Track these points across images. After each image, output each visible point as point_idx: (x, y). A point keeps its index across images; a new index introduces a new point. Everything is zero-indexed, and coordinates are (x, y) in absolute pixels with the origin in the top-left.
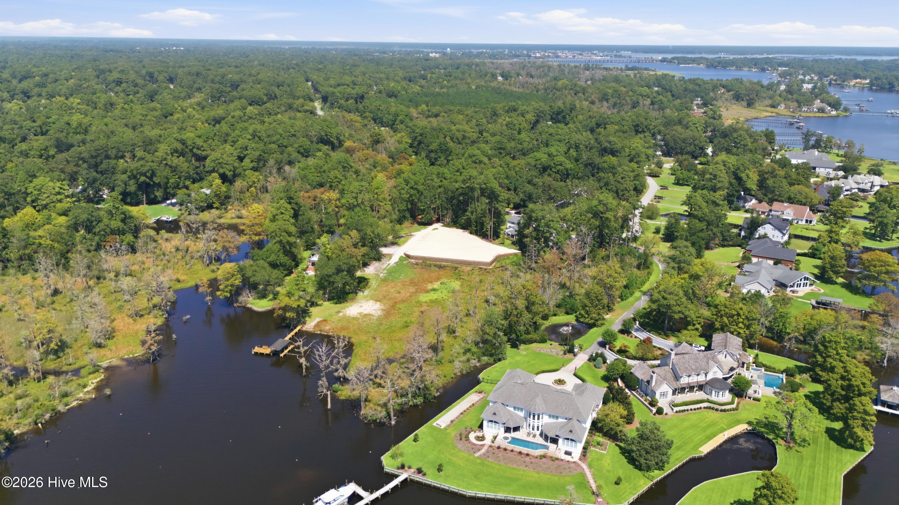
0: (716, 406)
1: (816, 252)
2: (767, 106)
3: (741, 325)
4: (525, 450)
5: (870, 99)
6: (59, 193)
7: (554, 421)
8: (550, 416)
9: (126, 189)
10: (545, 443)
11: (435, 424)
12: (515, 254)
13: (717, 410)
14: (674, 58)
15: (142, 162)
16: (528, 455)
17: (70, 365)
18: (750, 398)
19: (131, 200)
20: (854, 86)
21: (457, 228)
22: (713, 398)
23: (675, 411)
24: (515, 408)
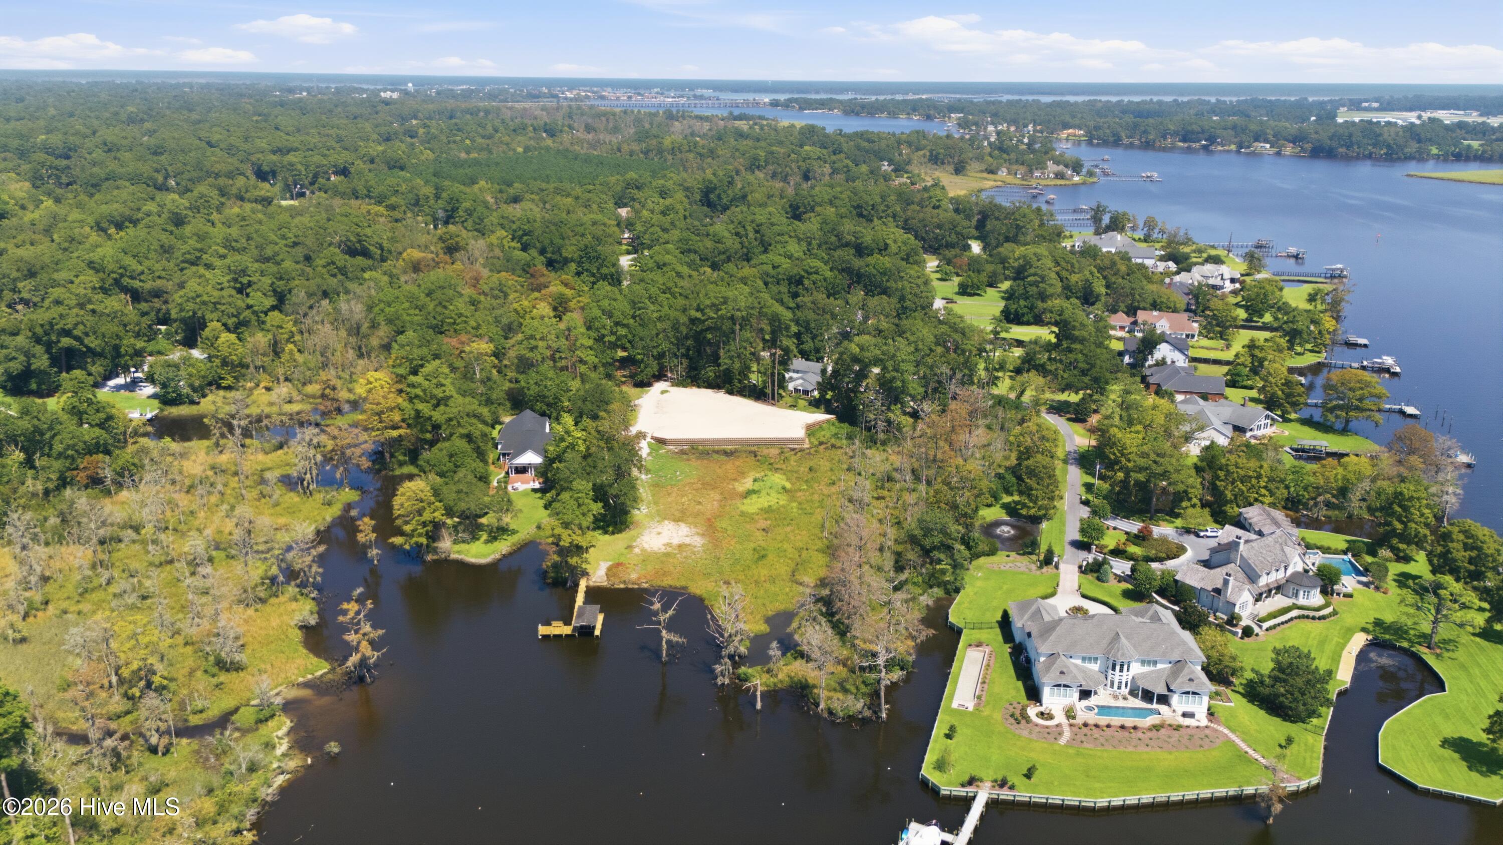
0: (1311, 614)
1: (1238, 378)
2: (982, 171)
3: (1263, 491)
4: (1129, 722)
5: (1106, 157)
7: (1152, 668)
8: (1143, 662)
9: (30, 365)
10: (1149, 706)
11: (955, 705)
12: (828, 421)
13: (1313, 618)
14: (790, 101)
15: (61, 309)
16: (1135, 728)
17: (201, 712)
18: (1338, 594)
19: (39, 384)
20: (1067, 140)
21: (699, 387)
22: (1301, 601)
23: (1264, 628)
24: (1084, 659)
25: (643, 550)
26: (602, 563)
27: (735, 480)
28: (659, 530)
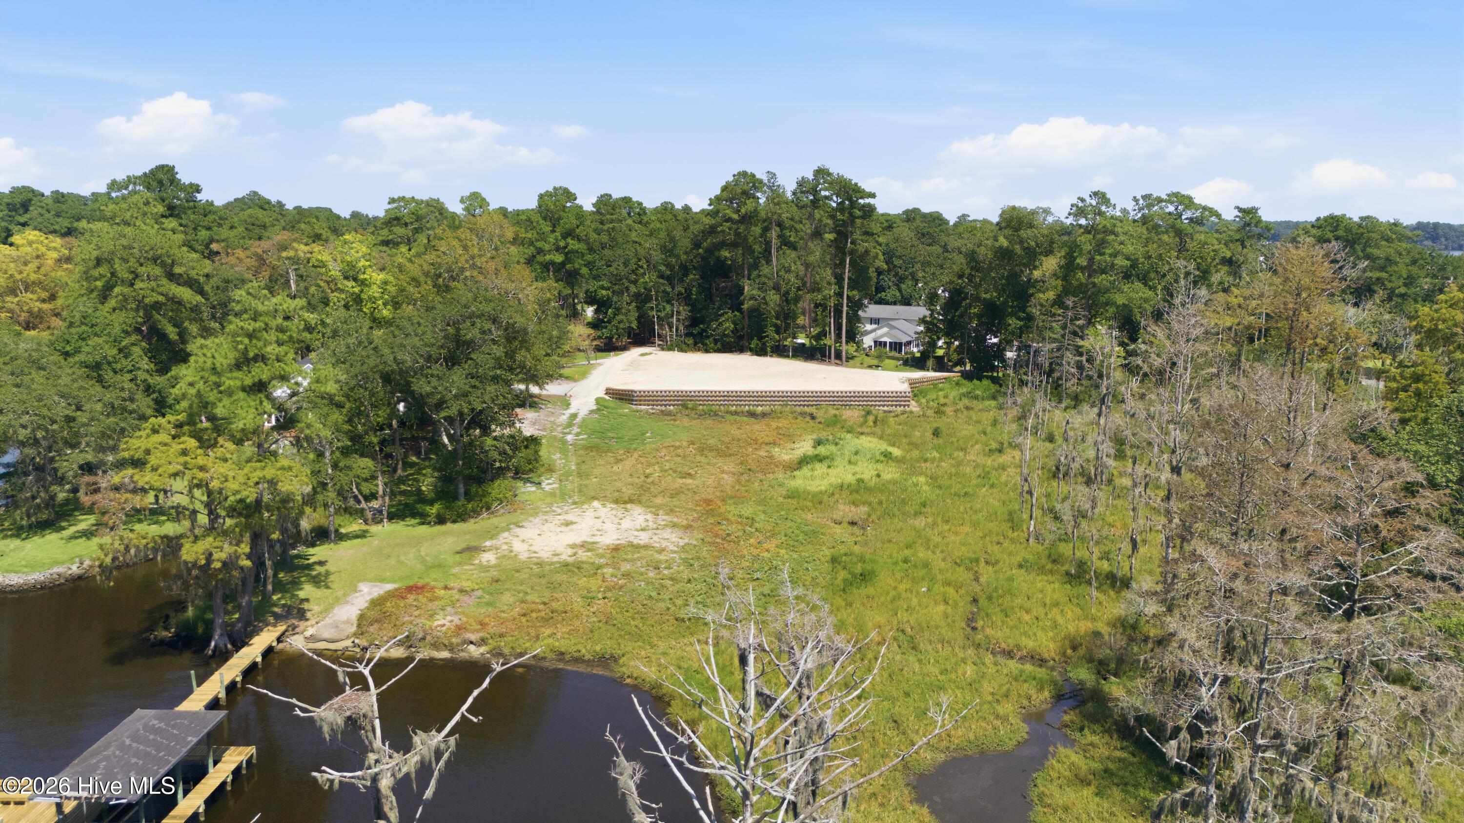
25: (511, 556)
26: (364, 587)
27: (774, 444)
28: (570, 517)
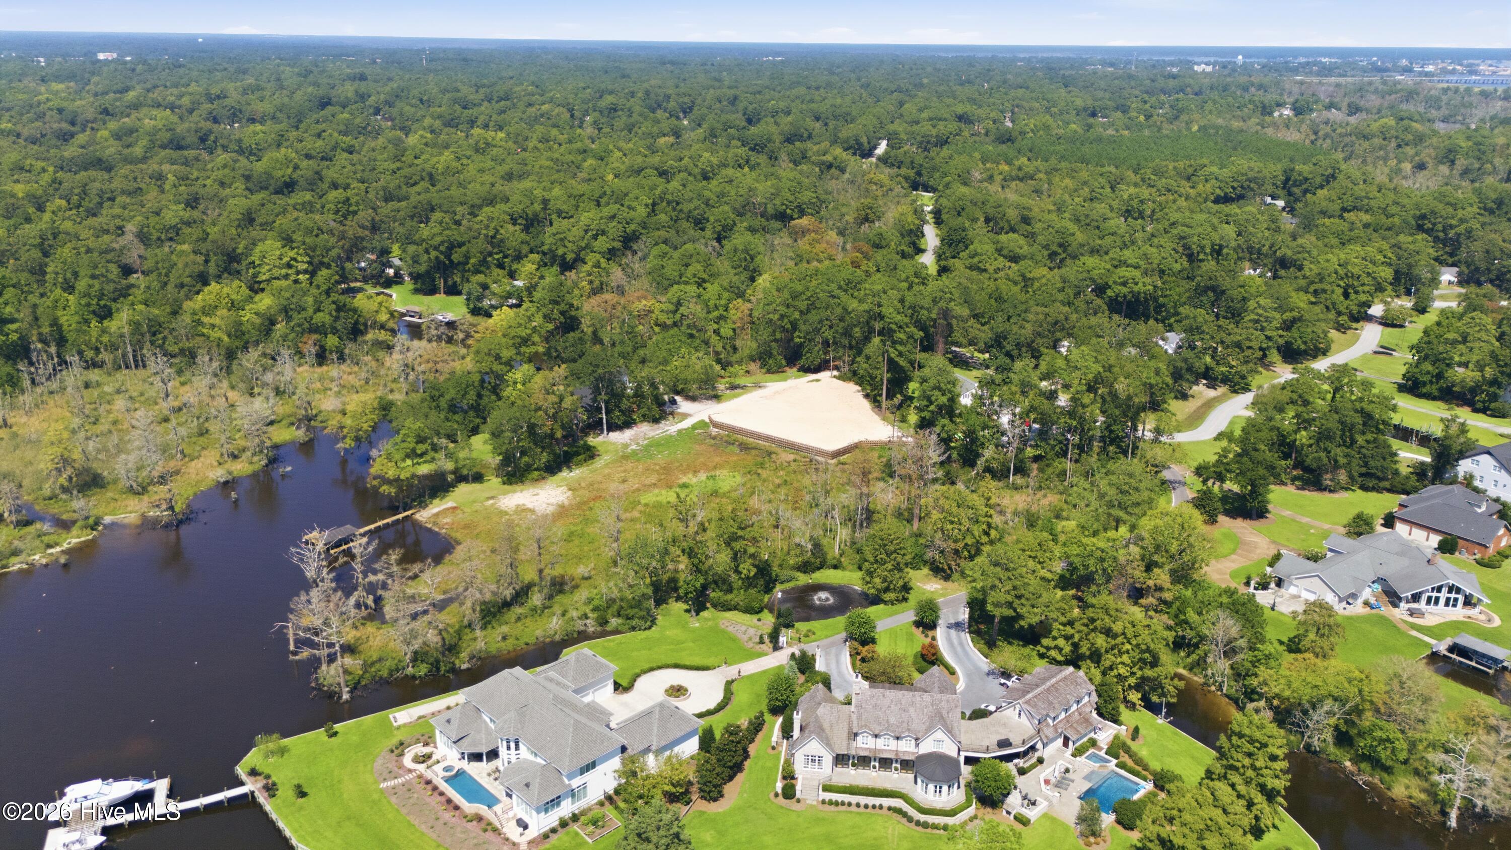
0: (912, 812)
6: (289, 266)
7: (533, 758)
8: (527, 748)
11: (391, 716)
16: (457, 808)
18: (1008, 812)
21: (855, 383)
23: (820, 798)
24: (490, 719)
